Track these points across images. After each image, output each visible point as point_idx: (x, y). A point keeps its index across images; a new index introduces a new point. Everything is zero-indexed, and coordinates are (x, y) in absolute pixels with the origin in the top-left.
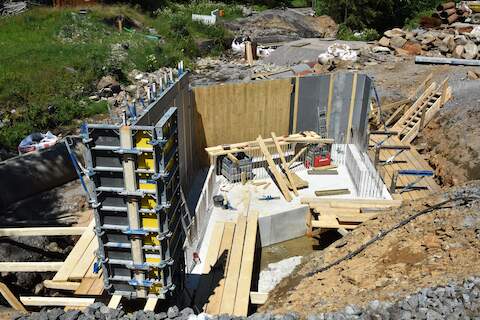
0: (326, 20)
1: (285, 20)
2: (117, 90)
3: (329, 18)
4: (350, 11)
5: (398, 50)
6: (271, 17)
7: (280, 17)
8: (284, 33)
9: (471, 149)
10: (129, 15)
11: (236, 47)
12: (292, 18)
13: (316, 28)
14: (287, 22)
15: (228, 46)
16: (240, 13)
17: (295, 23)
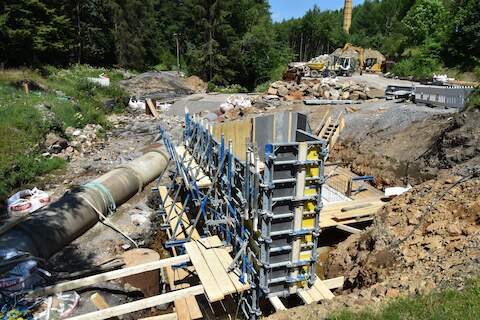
0: (195, 80)
1: (162, 80)
2: (64, 146)
3: (197, 78)
4: (215, 71)
5: (287, 96)
6: (149, 78)
7: (157, 78)
8: (163, 91)
9: (387, 158)
10: (33, 79)
11: (133, 105)
12: (167, 79)
13: (189, 87)
14: (164, 83)
15: (127, 105)
16: (121, 76)
17: (171, 83)
